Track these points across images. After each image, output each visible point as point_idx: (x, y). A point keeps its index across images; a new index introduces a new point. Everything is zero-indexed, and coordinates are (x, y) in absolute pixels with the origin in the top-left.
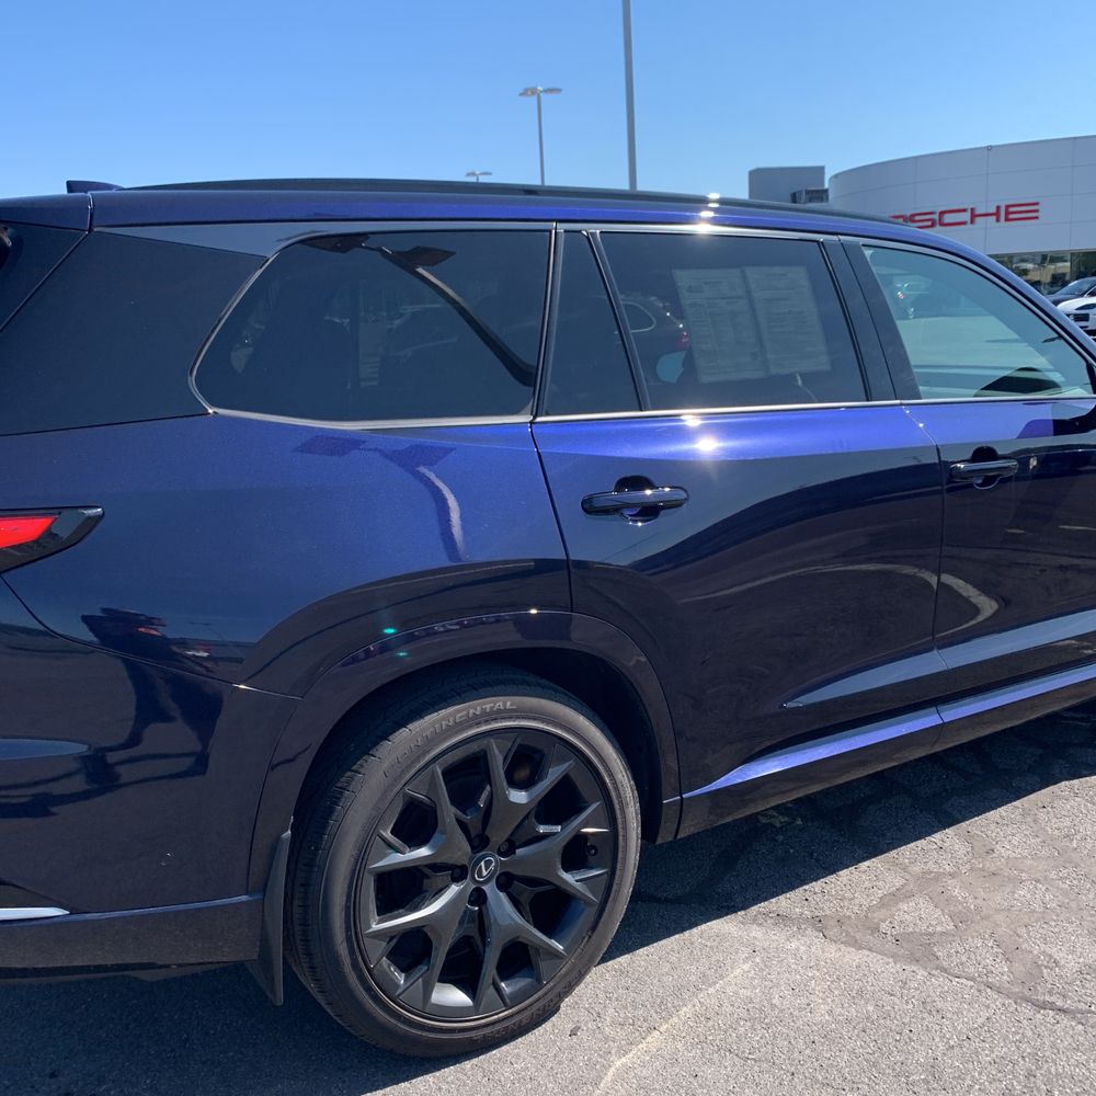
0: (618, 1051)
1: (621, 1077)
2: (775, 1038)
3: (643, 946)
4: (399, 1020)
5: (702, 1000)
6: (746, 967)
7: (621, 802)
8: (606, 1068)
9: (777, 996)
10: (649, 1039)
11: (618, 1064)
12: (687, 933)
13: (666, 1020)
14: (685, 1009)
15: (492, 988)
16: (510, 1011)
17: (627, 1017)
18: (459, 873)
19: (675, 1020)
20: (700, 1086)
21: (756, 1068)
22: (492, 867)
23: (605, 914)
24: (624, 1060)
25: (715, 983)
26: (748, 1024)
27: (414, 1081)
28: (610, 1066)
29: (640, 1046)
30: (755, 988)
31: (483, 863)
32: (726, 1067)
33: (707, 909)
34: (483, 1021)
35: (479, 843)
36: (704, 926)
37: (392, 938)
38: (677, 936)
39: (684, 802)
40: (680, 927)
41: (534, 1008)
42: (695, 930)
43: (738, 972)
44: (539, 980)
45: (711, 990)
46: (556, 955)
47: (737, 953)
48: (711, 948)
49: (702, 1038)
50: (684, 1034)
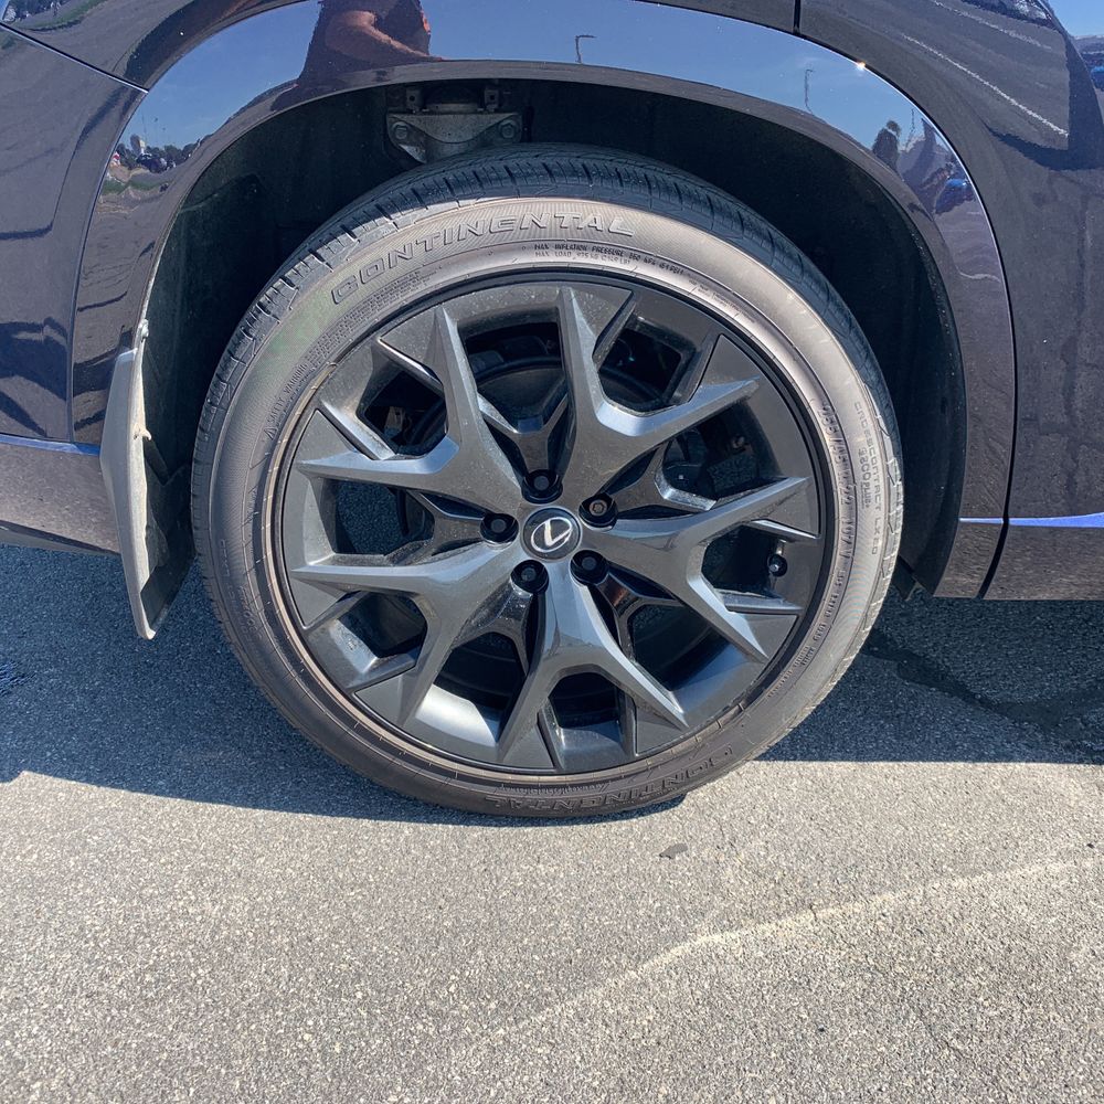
0: (719, 919)
1: (687, 967)
2: (1029, 1030)
3: (887, 758)
4: (351, 727)
5: (932, 893)
6: (1056, 868)
7: (852, 493)
8: (677, 937)
9: (1085, 948)
10: (787, 922)
11: (701, 940)
12: (982, 767)
13: (840, 899)
14: (889, 896)
15: (534, 731)
16: (563, 778)
17: (777, 866)
18: (499, 528)
19: (858, 907)
20: (817, 1052)
21: (952, 1074)
22: (566, 536)
23: (778, 683)
24: (717, 938)
25: (975, 872)
26: (993, 977)
27: (383, 823)
28: (685, 938)
29: (765, 927)
30: (1050, 913)
31: (547, 524)
32: (892, 1040)
33: (1047, 740)
34: (510, 777)
35: (542, 484)
36: (1020, 767)
37: (349, 595)
38: (961, 765)
39: (1009, 530)
40: (978, 752)
41: (612, 788)
42: (1000, 766)
43: (1034, 870)
44: (626, 747)
45: (960, 883)
46: (665, 719)
47: (1053, 835)
48: (1011, 808)
49: (885, 963)
50: (854, 941)
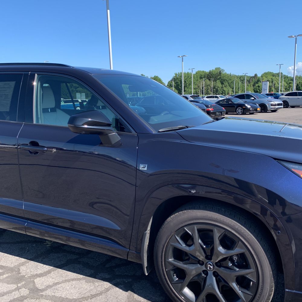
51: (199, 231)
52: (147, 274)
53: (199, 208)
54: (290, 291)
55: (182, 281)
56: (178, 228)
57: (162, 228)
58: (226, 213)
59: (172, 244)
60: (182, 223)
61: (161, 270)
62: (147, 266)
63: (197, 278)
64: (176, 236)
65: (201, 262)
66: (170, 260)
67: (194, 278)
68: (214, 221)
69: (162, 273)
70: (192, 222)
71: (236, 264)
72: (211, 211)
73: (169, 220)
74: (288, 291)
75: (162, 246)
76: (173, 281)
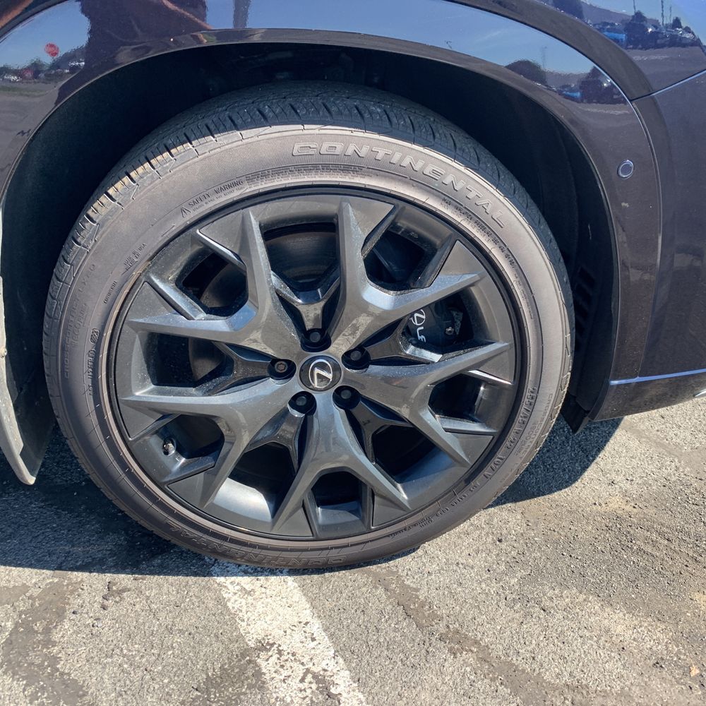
51: (271, 232)
52: (31, 480)
53: (264, 120)
54: (623, 381)
55: (208, 461)
56: (161, 241)
57: (71, 258)
58: (394, 120)
59: (141, 320)
60: (182, 210)
61: (104, 446)
62: (22, 445)
63: (269, 432)
64: (157, 282)
65: (282, 367)
66: (137, 394)
67: (260, 437)
68: (347, 169)
69: (111, 458)
70: (236, 194)
71: (422, 338)
72: (325, 124)
73: (103, 211)
74: (618, 386)
75: (90, 346)
76: (168, 472)
